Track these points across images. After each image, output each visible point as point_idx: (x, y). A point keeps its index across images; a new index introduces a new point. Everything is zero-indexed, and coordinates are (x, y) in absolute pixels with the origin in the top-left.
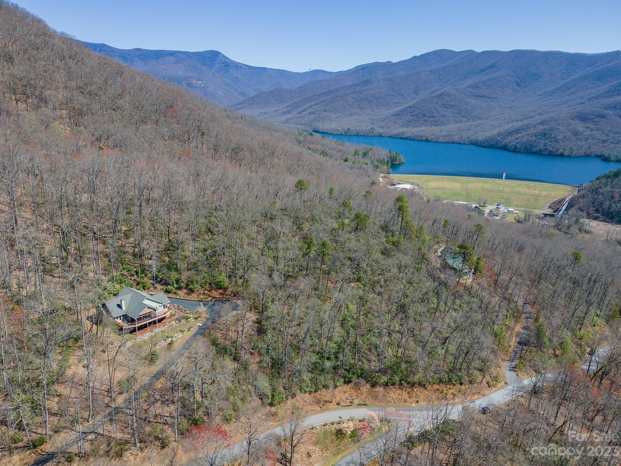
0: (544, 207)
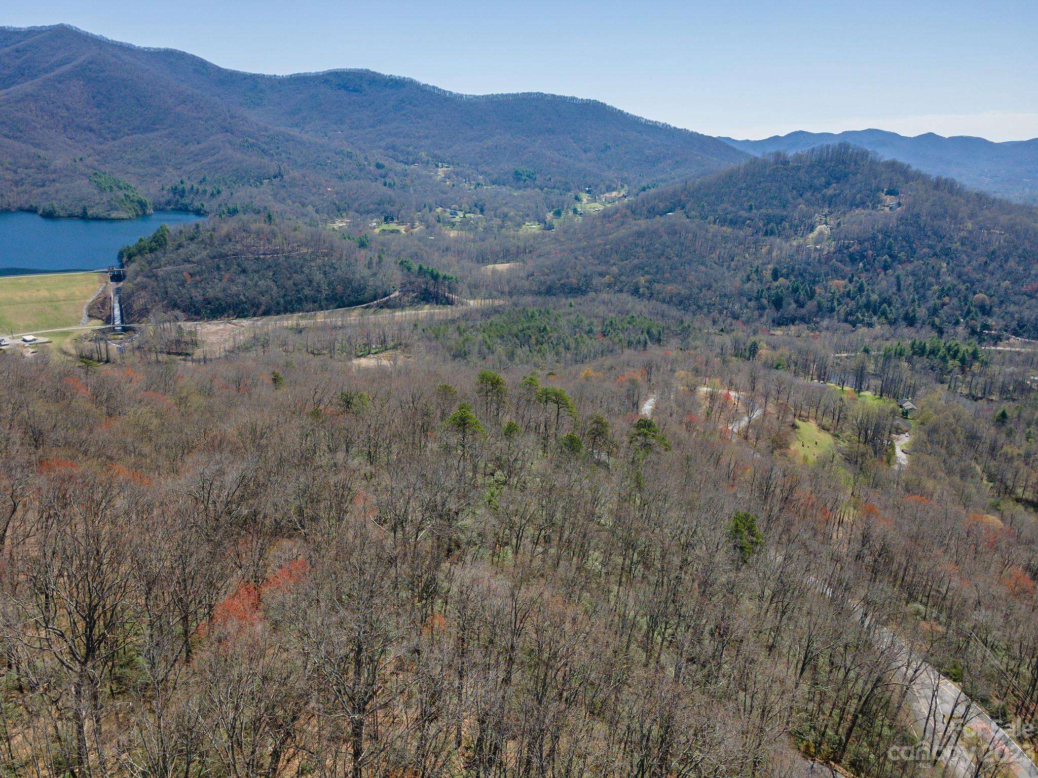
0: (80, 318)
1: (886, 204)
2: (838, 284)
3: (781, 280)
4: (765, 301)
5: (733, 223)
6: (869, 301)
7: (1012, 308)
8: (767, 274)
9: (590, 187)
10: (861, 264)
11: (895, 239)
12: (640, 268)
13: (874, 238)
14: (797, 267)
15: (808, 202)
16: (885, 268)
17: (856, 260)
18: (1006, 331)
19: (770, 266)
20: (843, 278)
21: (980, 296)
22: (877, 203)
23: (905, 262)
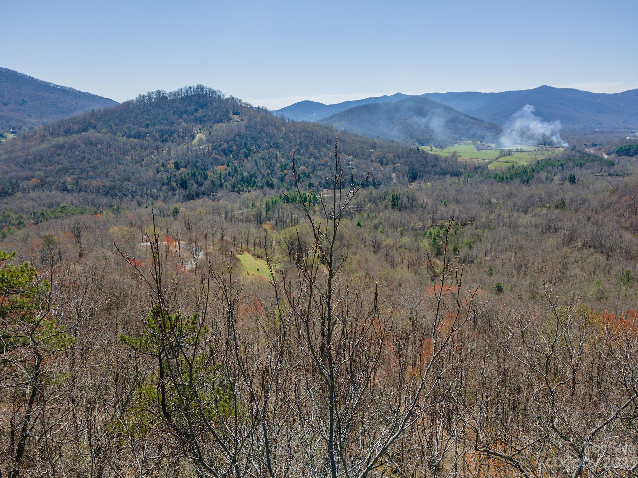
1: (235, 120)
2: (220, 169)
3: (182, 170)
4: (174, 184)
5: (137, 136)
6: (243, 178)
7: (320, 173)
8: (171, 166)
9: (13, 129)
10: (231, 156)
11: (247, 139)
12: (66, 171)
13: (234, 140)
14: (190, 160)
15: (186, 121)
16: (246, 157)
17: (227, 154)
18: (321, 187)
19: (172, 161)
20: (223, 164)
21: (302, 168)
22: (229, 119)
23: (256, 152)
